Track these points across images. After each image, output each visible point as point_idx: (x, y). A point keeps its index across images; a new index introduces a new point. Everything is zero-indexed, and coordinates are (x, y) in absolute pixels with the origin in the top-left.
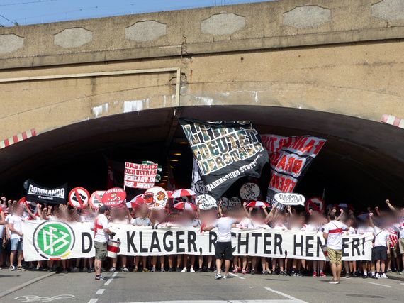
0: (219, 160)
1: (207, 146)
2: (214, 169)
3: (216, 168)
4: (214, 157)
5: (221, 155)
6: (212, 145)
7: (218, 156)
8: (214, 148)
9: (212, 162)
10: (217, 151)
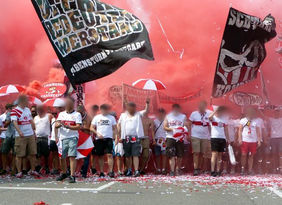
0: (83, 36)
1: (68, 18)
2: (76, 48)
3: (78, 45)
4: (77, 32)
5: (87, 29)
6: (75, 17)
7: (83, 30)
8: (77, 20)
9: (73, 38)
10: (81, 23)
